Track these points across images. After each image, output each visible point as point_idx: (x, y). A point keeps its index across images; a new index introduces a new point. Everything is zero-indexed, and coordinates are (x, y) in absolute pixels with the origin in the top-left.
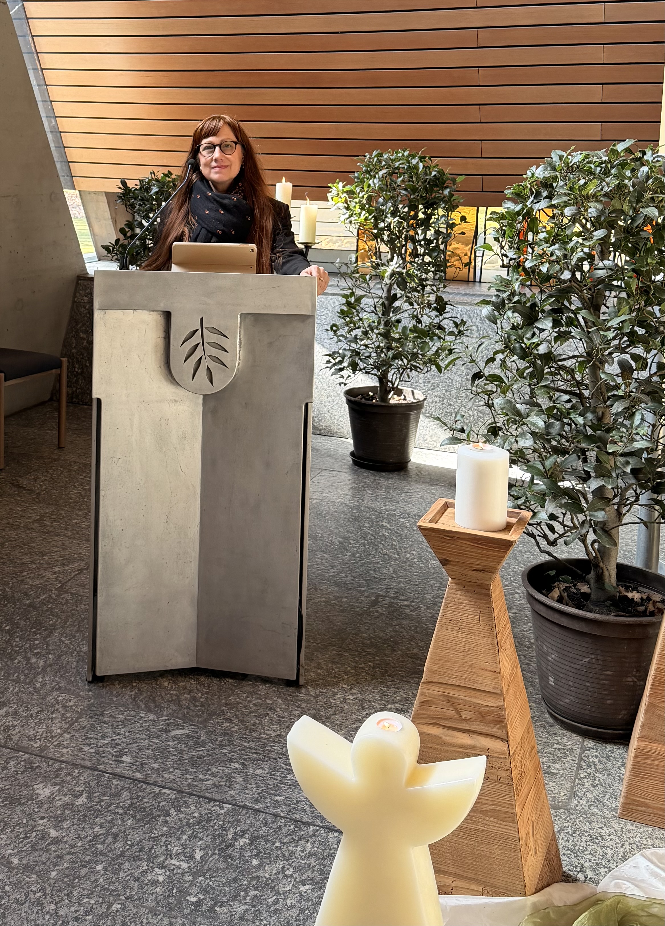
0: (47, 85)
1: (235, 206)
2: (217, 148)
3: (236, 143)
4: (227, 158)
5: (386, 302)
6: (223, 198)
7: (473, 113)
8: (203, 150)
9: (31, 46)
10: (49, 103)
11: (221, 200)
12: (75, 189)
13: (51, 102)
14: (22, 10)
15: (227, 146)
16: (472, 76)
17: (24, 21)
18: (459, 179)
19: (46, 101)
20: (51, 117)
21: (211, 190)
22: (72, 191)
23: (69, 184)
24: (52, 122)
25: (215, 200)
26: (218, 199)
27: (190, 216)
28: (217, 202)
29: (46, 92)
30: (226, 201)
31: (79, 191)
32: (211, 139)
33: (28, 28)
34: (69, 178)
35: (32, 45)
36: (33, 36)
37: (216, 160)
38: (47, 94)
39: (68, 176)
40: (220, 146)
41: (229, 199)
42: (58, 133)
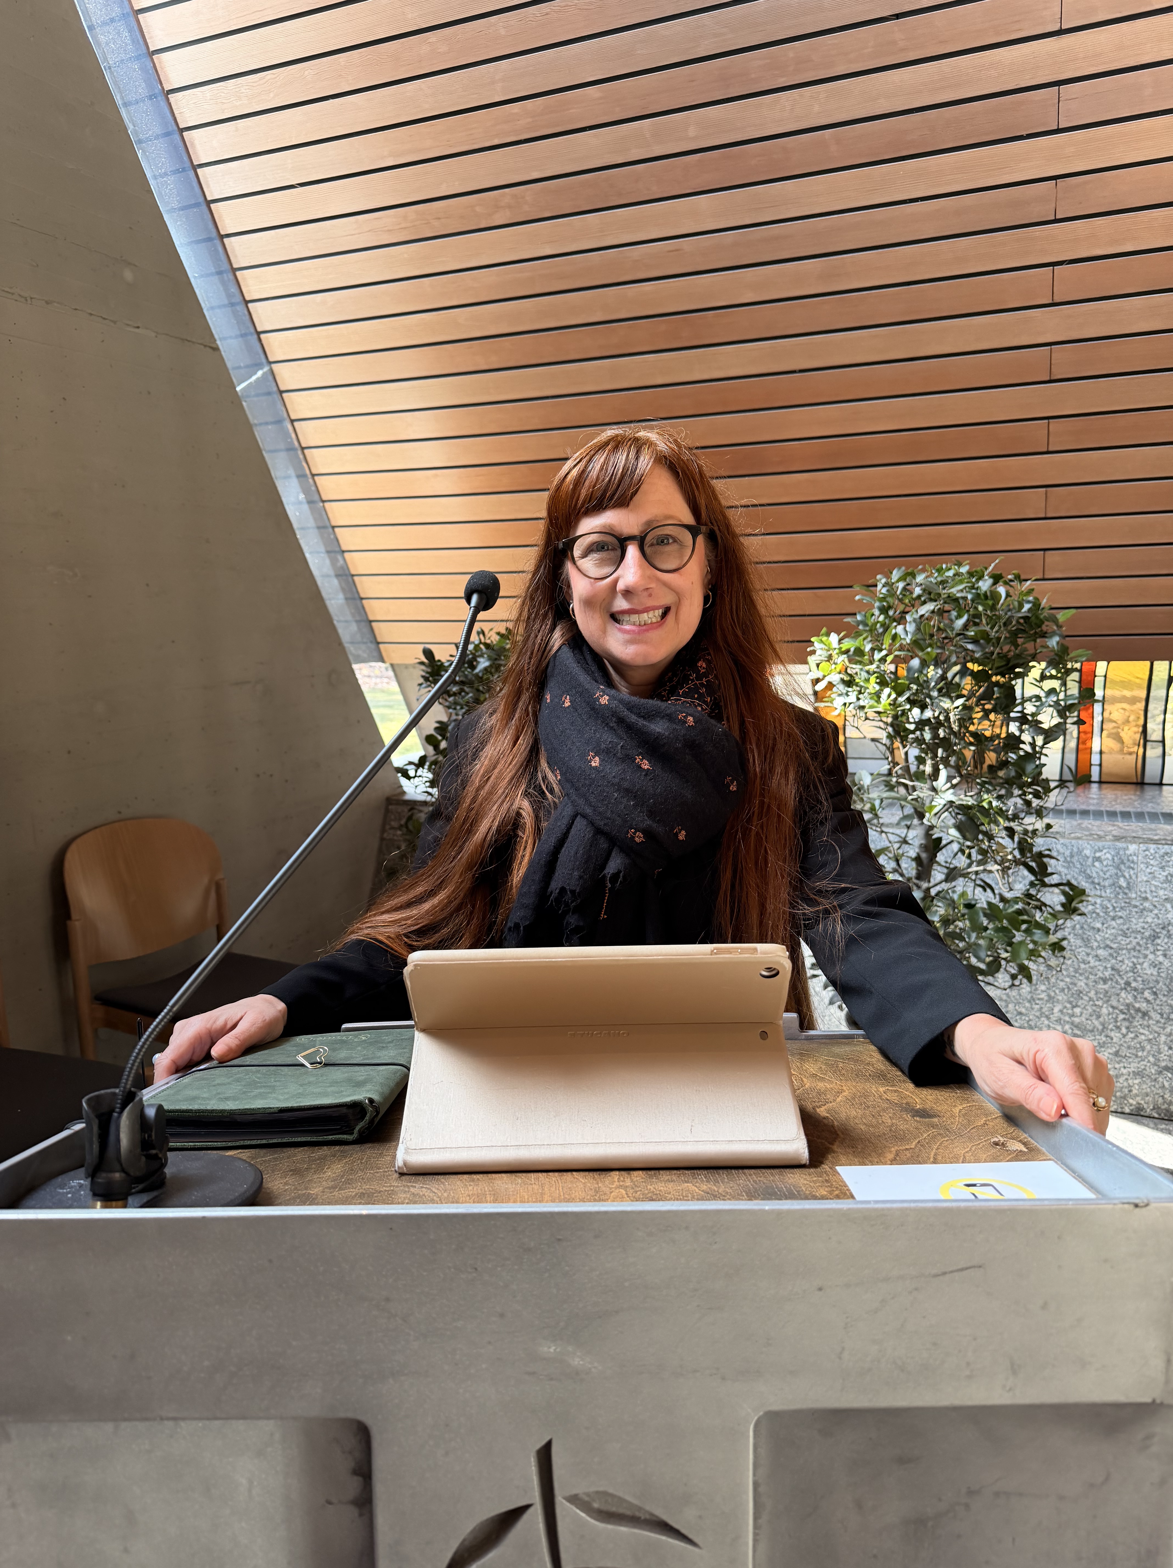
0: (323, 501)
1: (691, 745)
2: (632, 551)
3: (694, 531)
4: (666, 584)
5: (924, 855)
6: (649, 716)
7: (1034, 501)
8: (585, 555)
9: (291, 438)
10: (331, 530)
11: (641, 722)
12: (383, 661)
13: (333, 527)
14: (271, 378)
15: (662, 541)
16: (1036, 434)
17: (277, 396)
18: (1062, 616)
19: (325, 527)
20: (335, 552)
21: (610, 684)
22: (380, 664)
23: (375, 654)
24: (337, 560)
25: (621, 721)
26: (633, 718)
27: (544, 764)
28: (630, 728)
29: (324, 513)
30: (658, 727)
31: (392, 665)
32: (608, 518)
33: (284, 409)
34: (373, 646)
35: (293, 436)
36: (292, 421)
37: (628, 593)
38: (325, 517)
39: (371, 642)
40: (641, 541)
41: (671, 718)
42: (347, 577)
